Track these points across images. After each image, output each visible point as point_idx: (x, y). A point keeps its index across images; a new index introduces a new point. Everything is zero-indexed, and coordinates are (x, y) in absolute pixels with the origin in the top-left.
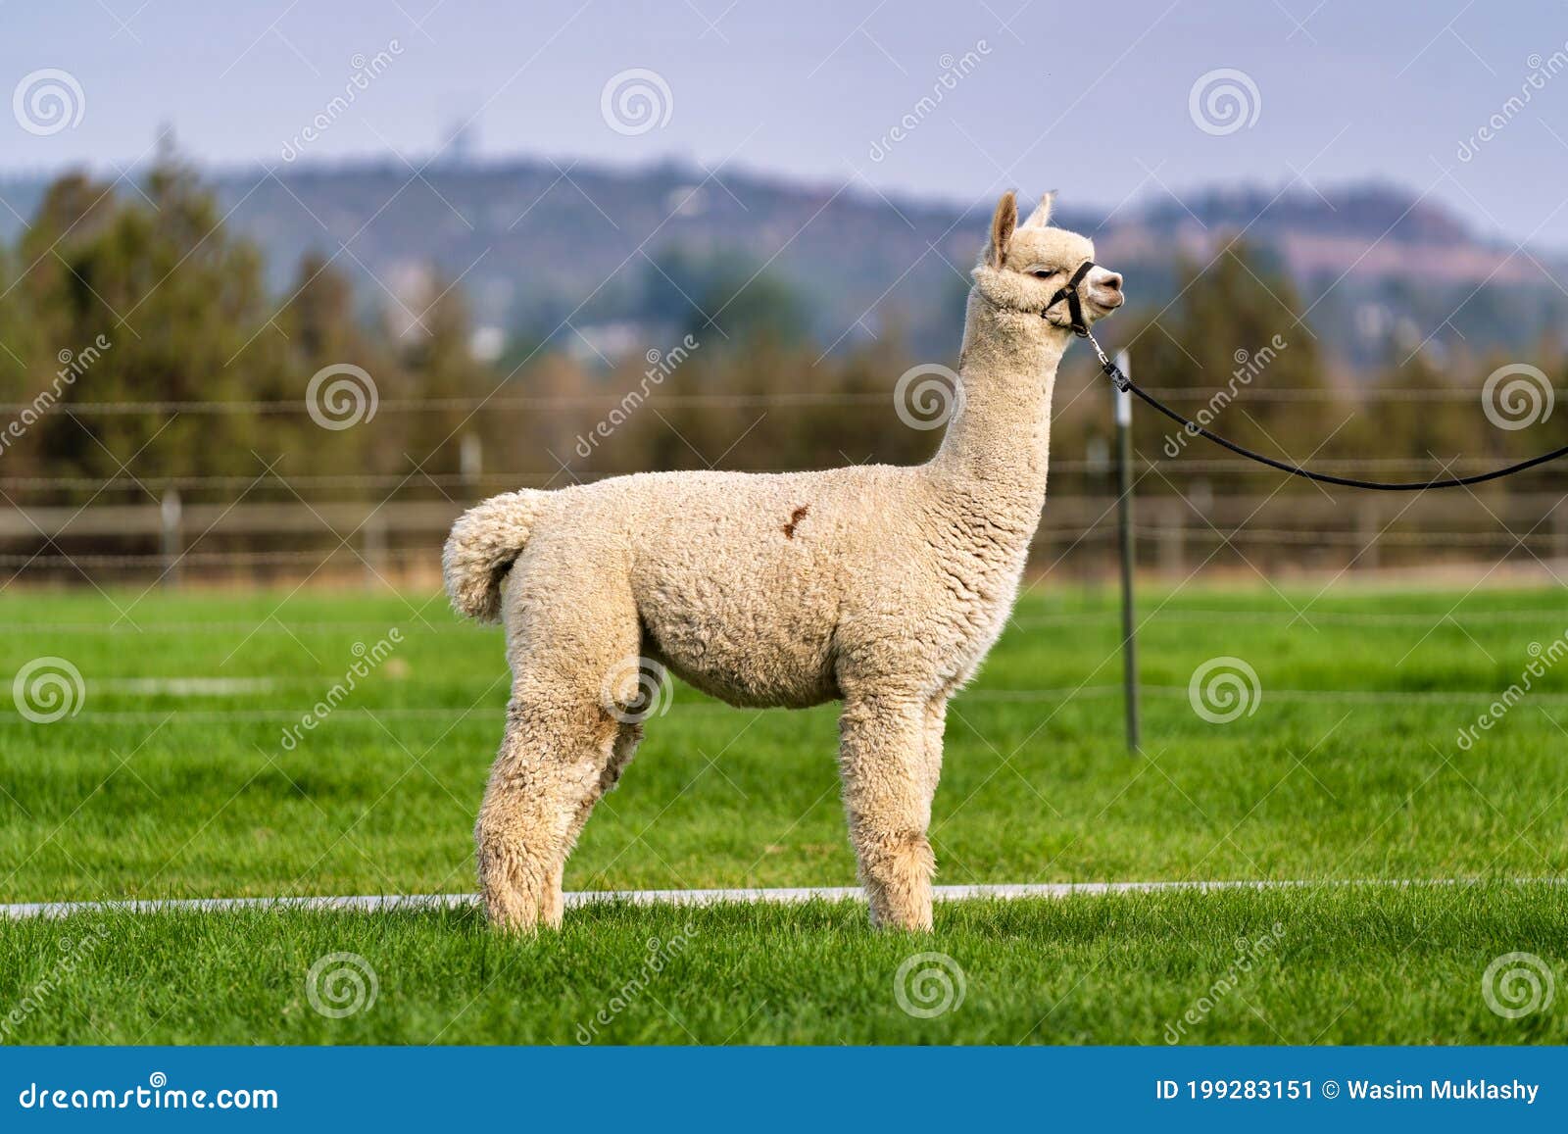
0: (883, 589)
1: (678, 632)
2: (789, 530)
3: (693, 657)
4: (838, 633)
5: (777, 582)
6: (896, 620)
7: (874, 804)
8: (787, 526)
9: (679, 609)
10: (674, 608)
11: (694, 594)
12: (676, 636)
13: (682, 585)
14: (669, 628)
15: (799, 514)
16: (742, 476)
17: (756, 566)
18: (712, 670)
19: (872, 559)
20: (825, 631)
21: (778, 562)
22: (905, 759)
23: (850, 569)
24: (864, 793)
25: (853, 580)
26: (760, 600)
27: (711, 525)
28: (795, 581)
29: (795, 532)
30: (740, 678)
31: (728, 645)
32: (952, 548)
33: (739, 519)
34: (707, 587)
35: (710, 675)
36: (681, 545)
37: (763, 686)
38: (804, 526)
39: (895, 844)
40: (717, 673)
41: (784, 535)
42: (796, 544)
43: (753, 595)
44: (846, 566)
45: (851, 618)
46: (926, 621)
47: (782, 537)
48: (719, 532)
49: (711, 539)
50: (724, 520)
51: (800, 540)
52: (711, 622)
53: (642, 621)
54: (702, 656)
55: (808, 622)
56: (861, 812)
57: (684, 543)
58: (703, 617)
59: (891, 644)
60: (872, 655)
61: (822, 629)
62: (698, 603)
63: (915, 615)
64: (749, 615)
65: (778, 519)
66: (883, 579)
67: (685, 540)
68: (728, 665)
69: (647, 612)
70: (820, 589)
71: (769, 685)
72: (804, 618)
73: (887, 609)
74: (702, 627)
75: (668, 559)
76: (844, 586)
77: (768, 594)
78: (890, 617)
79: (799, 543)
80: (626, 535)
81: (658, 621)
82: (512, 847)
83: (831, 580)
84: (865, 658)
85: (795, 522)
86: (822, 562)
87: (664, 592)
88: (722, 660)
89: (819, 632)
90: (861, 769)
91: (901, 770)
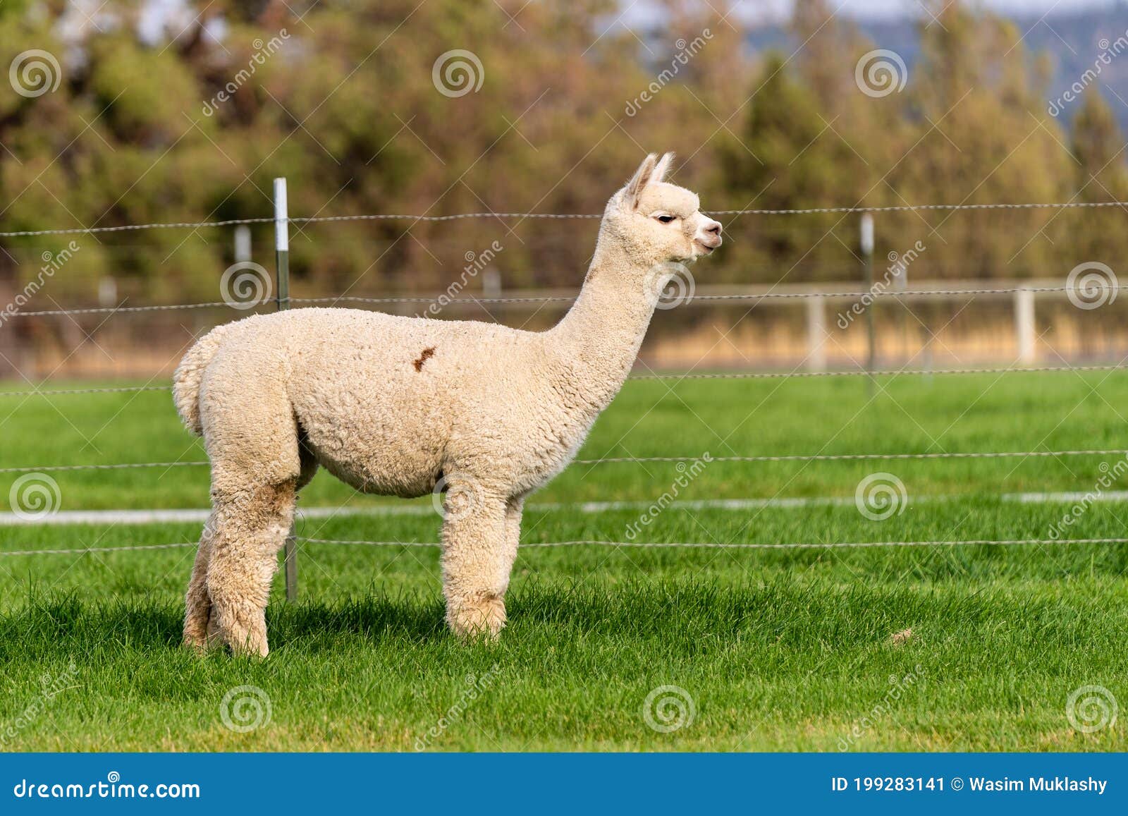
0: (488, 419)
1: (323, 429)
2: (418, 365)
3: (334, 450)
4: (448, 446)
5: (405, 403)
6: (496, 442)
7: (463, 568)
8: (417, 361)
9: (325, 412)
10: (322, 410)
11: (338, 402)
12: (321, 432)
13: (329, 394)
14: (316, 425)
15: (428, 353)
16: (385, 316)
17: (389, 387)
18: (346, 462)
19: (482, 395)
20: (440, 445)
21: (407, 387)
22: (489, 538)
23: (463, 401)
24: (457, 560)
25: (464, 409)
26: (390, 415)
27: (356, 351)
28: (419, 404)
29: (423, 367)
30: (367, 470)
31: (361, 445)
32: (547, 401)
33: (380, 349)
34: (348, 399)
35: (345, 466)
36: (330, 365)
37: (385, 479)
38: (430, 363)
39: (476, 601)
40: (350, 465)
41: (414, 368)
42: (421, 376)
43: (384, 410)
44: (461, 399)
45: (460, 436)
46: (518, 447)
47: (412, 369)
48: (362, 357)
49: (354, 362)
50: (367, 348)
51: (426, 373)
52: (349, 425)
53: (296, 417)
54: (339, 449)
55: (427, 437)
56: (453, 574)
57: (332, 364)
58: (343, 421)
59: (489, 458)
60: (473, 464)
61: (438, 443)
62: (339, 409)
63: (510, 441)
64: (380, 424)
65: (411, 355)
66: (489, 411)
67: (334, 361)
68: (359, 460)
69: (300, 411)
70: (438, 414)
71: (389, 478)
72: (424, 433)
73: (488, 433)
74: (341, 428)
75: (320, 374)
76: (457, 413)
77: (397, 411)
78: (490, 439)
79: (425, 376)
80: (285, 350)
81: (308, 419)
82: (231, 597)
83: (447, 407)
84: (467, 466)
85: (424, 359)
86: (442, 393)
87: (315, 397)
88: (354, 455)
89: (435, 445)
90: (456, 542)
91: (486, 546)
